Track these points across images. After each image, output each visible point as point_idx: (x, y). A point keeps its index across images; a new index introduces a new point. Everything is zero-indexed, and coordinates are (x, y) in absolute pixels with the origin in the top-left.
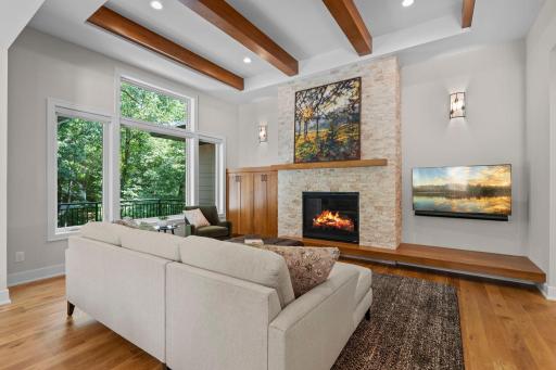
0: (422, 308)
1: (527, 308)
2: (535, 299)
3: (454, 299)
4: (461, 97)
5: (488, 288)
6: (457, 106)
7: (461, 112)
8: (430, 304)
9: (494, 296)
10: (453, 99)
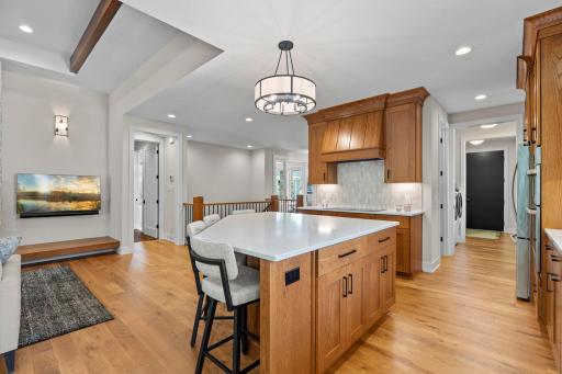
0: (49, 283)
1: (114, 261)
2: (115, 257)
3: (70, 271)
4: (65, 120)
5: (89, 260)
6: (62, 127)
7: (65, 132)
8: (55, 279)
9: (94, 262)
10: (58, 119)
